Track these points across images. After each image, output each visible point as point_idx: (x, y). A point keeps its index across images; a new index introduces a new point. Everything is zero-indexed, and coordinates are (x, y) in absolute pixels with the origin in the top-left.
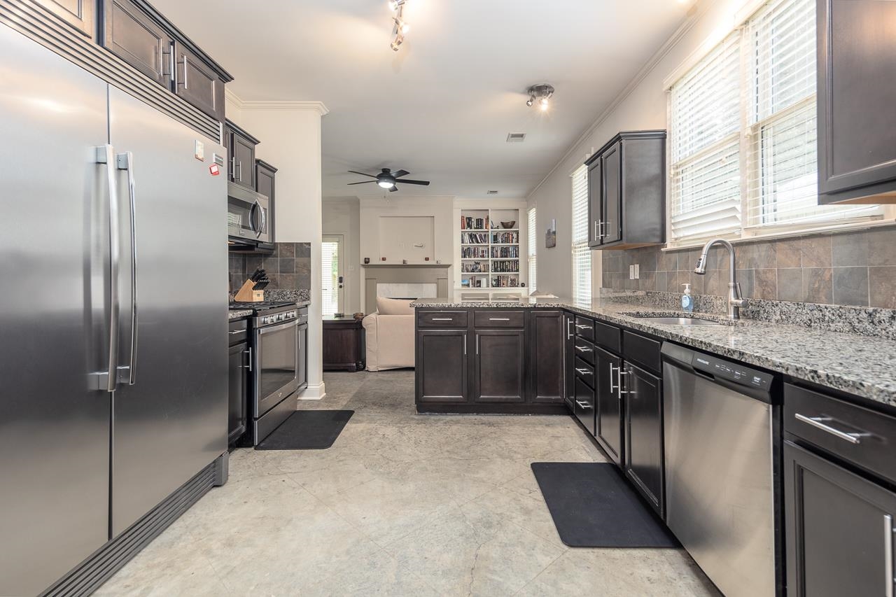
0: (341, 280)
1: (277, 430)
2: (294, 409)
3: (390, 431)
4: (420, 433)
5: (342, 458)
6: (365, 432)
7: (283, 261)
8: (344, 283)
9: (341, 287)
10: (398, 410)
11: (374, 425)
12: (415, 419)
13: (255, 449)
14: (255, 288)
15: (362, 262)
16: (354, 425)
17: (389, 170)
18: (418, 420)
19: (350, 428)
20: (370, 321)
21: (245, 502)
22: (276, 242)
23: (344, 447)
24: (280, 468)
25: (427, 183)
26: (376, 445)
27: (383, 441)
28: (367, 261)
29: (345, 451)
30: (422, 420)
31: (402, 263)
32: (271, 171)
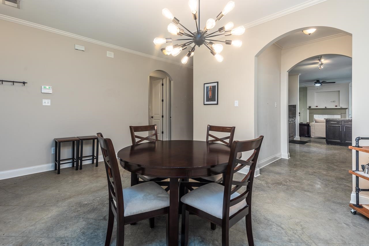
8: (301, 115)
15: (308, 108)
17: (319, 80)
20: (312, 124)
28: (310, 107)
31: (325, 108)
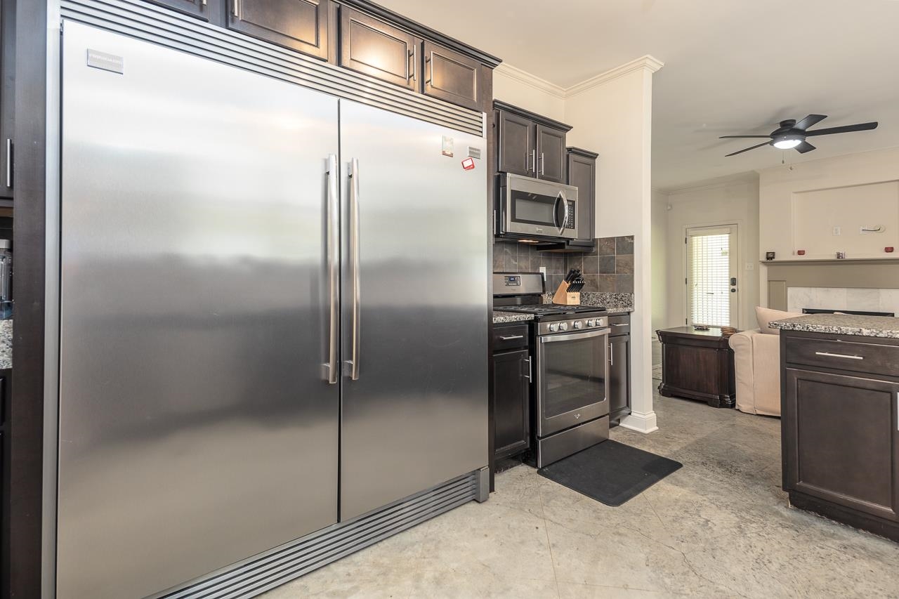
0: (733, 281)
1: (570, 458)
2: (604, 436)
3: (722, 520)
4: (777, 546)
5: (622, 530)
6: (680, 503)
7: (602, 259)
8: (739, 286)
9: (733, 291)
10: (758, 488)
11: (698, 498)
12: (782, 516)
13: (538, 472)
14: (569, 290)
15: (763, 258)
16: (669, 487)
17: (794, 121)
18: (786, 519)
19: (663, 490)
20: (741, 341)
21: (486, 536)
22: (596, 237)
23: (635, 514)
24: (544, 507)
25: (873, 126)
26: (685, 532)
27: (699, 531)
28: (770, 257)
29: (633, 522)
30: (793, 522)
31: (834, 258)
32: (591, 157)
